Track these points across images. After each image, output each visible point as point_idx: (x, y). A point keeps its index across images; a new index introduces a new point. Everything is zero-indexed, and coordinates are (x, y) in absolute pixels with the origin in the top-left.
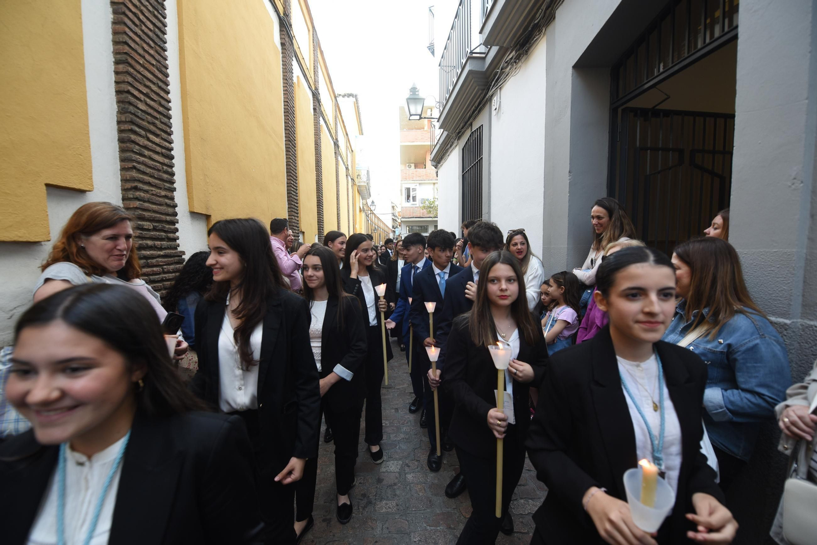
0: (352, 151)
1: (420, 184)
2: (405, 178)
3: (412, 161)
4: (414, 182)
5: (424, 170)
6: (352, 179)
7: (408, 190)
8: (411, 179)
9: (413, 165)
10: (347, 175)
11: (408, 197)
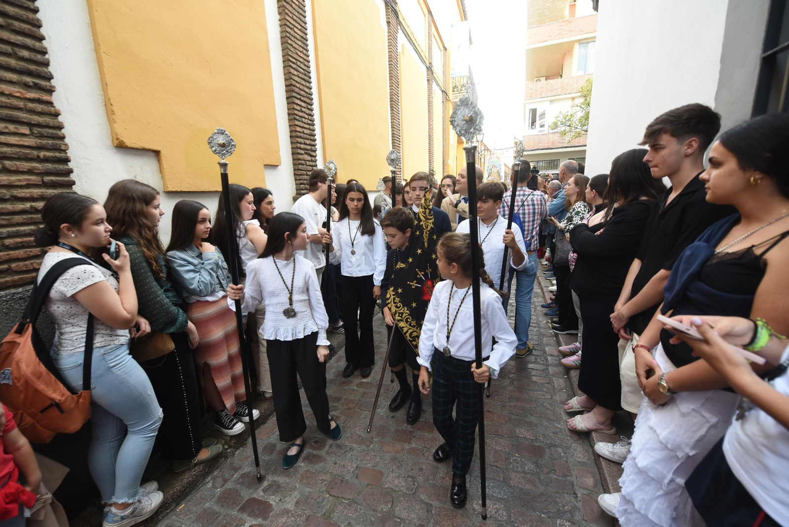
0: (445, 49)
1: (551, 101)
2: (530, 96)
3: (542, 75)
4: (542, 99)
5: (559, 80)
6: (443, 91)
7: (534, 112)
8: (539, 96)
9: (543, 79)
10: (428, 80)
11: (533, 123)
